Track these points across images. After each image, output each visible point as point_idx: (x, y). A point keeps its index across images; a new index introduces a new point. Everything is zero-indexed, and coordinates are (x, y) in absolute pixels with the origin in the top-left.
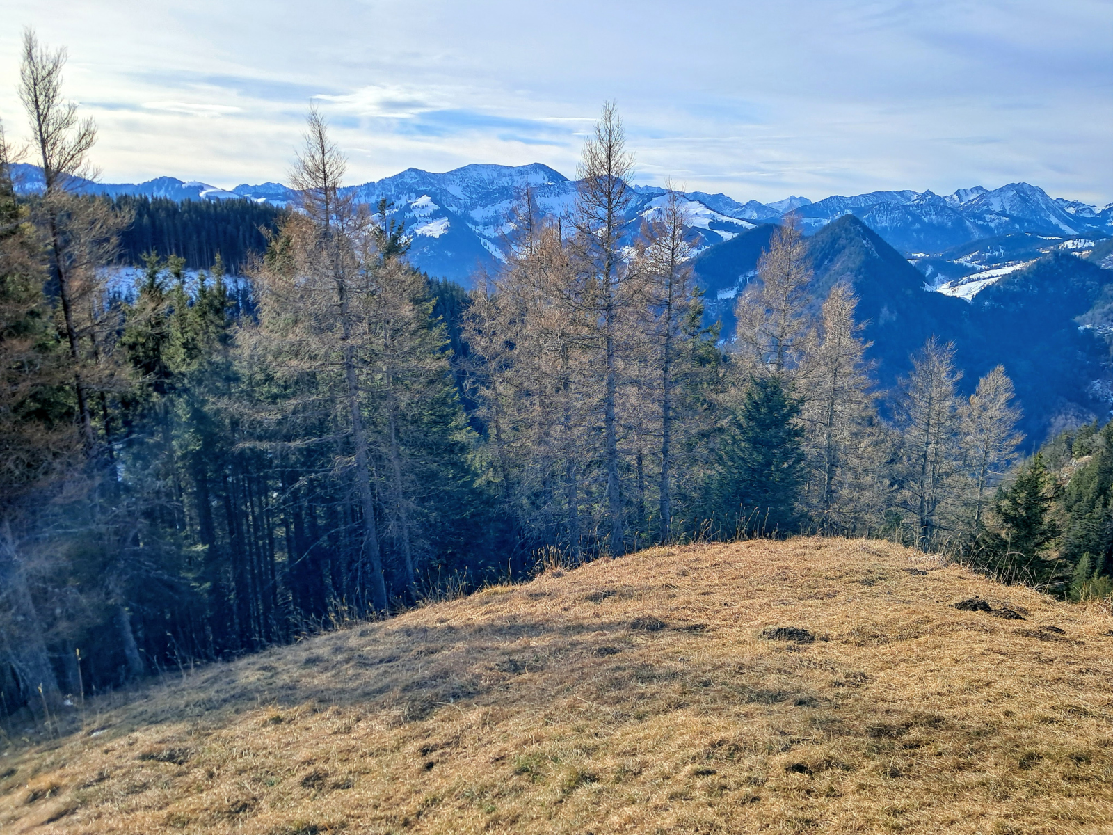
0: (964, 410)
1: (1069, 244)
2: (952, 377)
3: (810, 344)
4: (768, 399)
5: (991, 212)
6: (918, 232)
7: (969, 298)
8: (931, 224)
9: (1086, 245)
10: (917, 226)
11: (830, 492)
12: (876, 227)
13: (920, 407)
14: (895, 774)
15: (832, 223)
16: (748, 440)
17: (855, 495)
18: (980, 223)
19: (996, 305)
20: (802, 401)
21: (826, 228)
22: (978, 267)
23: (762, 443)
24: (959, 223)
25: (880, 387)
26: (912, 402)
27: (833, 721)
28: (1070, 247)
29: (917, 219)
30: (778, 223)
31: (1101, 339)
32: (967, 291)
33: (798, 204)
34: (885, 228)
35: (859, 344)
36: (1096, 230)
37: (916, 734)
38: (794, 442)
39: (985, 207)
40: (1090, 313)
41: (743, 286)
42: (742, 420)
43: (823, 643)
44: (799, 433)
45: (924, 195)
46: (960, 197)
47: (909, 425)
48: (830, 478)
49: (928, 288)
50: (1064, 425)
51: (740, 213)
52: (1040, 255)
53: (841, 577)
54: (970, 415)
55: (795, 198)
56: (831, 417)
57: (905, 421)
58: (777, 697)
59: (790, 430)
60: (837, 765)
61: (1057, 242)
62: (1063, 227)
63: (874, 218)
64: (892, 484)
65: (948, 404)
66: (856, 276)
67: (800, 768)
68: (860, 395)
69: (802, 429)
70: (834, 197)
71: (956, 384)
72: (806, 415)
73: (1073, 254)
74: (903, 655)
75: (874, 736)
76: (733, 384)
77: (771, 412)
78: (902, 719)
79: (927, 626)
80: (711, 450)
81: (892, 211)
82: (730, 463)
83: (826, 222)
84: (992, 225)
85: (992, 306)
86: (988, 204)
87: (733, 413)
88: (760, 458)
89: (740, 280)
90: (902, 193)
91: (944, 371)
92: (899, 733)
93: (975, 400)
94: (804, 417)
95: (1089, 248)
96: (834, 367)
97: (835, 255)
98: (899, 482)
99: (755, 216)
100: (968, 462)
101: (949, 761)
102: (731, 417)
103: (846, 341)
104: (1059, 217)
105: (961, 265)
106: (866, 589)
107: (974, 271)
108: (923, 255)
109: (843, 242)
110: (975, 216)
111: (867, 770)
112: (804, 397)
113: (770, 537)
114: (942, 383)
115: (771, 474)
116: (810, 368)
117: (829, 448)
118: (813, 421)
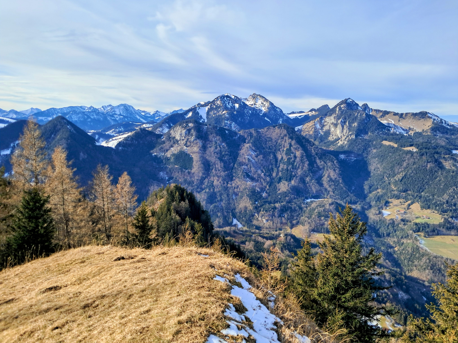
0: (115, 190)
1: (144, 126)
2: (109, 178)
3: (49, 172)
4: (33, 199)
5: (116, 114)
6: (90, 122)
7: (114, 147)
8: (94, 119)
9: (150, 126)
10: (89, 120)
11: (68, 232)
12: (72, 121)
13: (99, 192)
14: (90, 317)
15: (53, 119)
16: (26, 218)
17: (79, 231)
18: (113, 118)
19: (124, 149)
20: (49, 197)
21: (50, 121)
22: (115, 135)
23: (33, 218)
24: (105, 118)
25: (81, 186)
26: (96, 190)
27: (68, 310)
28: (145, 127)
29: (89, 117)
30: (26, 119)
31: (160, 158)
32: (112, 144)
33: (36, 112)
34: (76, 121)
35: (70, 170)
36: (152, 121)
37: (97, 303)
38: (48, 215)
39: (114, 113)
40: (155, 149)
41: (14, 148)
42: (22, 209)
43: (65, 288)
44: (50, 210)
45: (90, 108)
46: (104, 109)
47: (96, 199)
48: (67, 227)
49: (97, 144)
50: (154, 189)
51: (7, 115)
52: (136, 130)
53: (72, 263)
54: (118, 192)
55: (34, 109)
56: (64, 202)
57: (94, 198)
58: (47, 310)
59: (45, 210)
60: (70, 322)
61: (140, 125)
62: (142, 119)
63: (71, 117)
64: (93, 224)
65: (109, 189)
66: (67, 141)
67: (57, 328)
68: (74, 190)
69: (51, 209)
70: (52, 108)
71: (111, 181)
72: (52, 202)
73: (146, 129)
74: (94, 282)
75: (83, 309)
76: (15, 194)
77: (35, 204)
78: (92, 300)
79: (103, 270)
80: (8, 226)
81: (78, 114)
82: (19, 230)
83: (50, 119)
84: (117, 119)
85: (123, 149)
86: (114, 111)
87: (17, 207)
88: (33, 225)
89: (12, 145)
90: (81, 107)
91: (106, 177)
92: (91, 305)
93: (119, 186)
94: (51, 203)
95: (151, 127)
96: (61, 181)
97: (56, 133)
98: (95, 222)
99: (15, 116)
100: (120, 209)
101: (107, 306)
102: (16, 209)
103: (65, 170)
104: (140, 116)
105: (108, 134)
106: (82, 264)
107: (114, 136)
108: (93, 131)
109: (59, 127)
110: (111, 116)
111: (80, 319)
112: (49, 195)
113: (42, 257)
114: (105, 181)
115: (39, 231)
116: (51, 182)
117: (64, 214)
118: (55, 205)
